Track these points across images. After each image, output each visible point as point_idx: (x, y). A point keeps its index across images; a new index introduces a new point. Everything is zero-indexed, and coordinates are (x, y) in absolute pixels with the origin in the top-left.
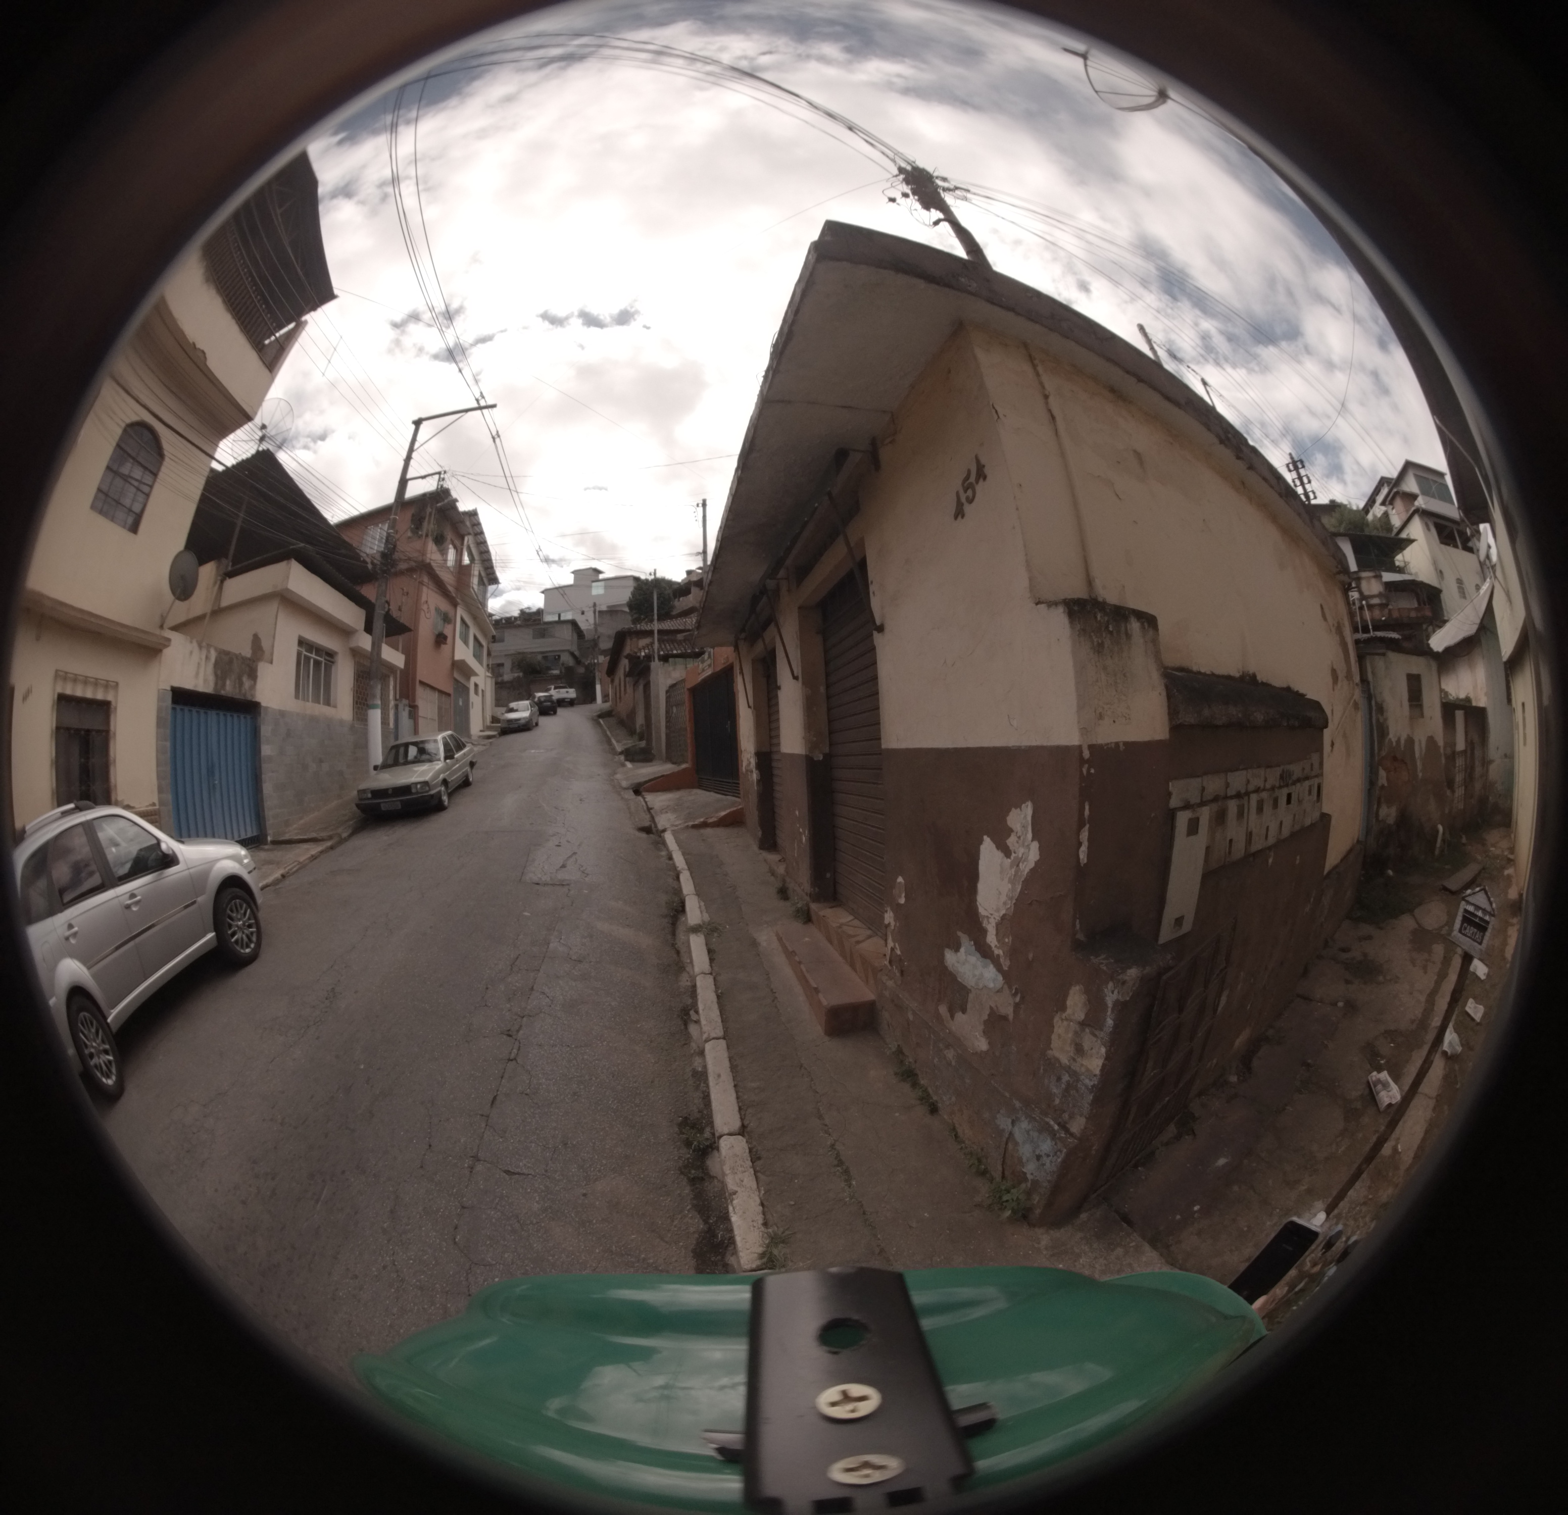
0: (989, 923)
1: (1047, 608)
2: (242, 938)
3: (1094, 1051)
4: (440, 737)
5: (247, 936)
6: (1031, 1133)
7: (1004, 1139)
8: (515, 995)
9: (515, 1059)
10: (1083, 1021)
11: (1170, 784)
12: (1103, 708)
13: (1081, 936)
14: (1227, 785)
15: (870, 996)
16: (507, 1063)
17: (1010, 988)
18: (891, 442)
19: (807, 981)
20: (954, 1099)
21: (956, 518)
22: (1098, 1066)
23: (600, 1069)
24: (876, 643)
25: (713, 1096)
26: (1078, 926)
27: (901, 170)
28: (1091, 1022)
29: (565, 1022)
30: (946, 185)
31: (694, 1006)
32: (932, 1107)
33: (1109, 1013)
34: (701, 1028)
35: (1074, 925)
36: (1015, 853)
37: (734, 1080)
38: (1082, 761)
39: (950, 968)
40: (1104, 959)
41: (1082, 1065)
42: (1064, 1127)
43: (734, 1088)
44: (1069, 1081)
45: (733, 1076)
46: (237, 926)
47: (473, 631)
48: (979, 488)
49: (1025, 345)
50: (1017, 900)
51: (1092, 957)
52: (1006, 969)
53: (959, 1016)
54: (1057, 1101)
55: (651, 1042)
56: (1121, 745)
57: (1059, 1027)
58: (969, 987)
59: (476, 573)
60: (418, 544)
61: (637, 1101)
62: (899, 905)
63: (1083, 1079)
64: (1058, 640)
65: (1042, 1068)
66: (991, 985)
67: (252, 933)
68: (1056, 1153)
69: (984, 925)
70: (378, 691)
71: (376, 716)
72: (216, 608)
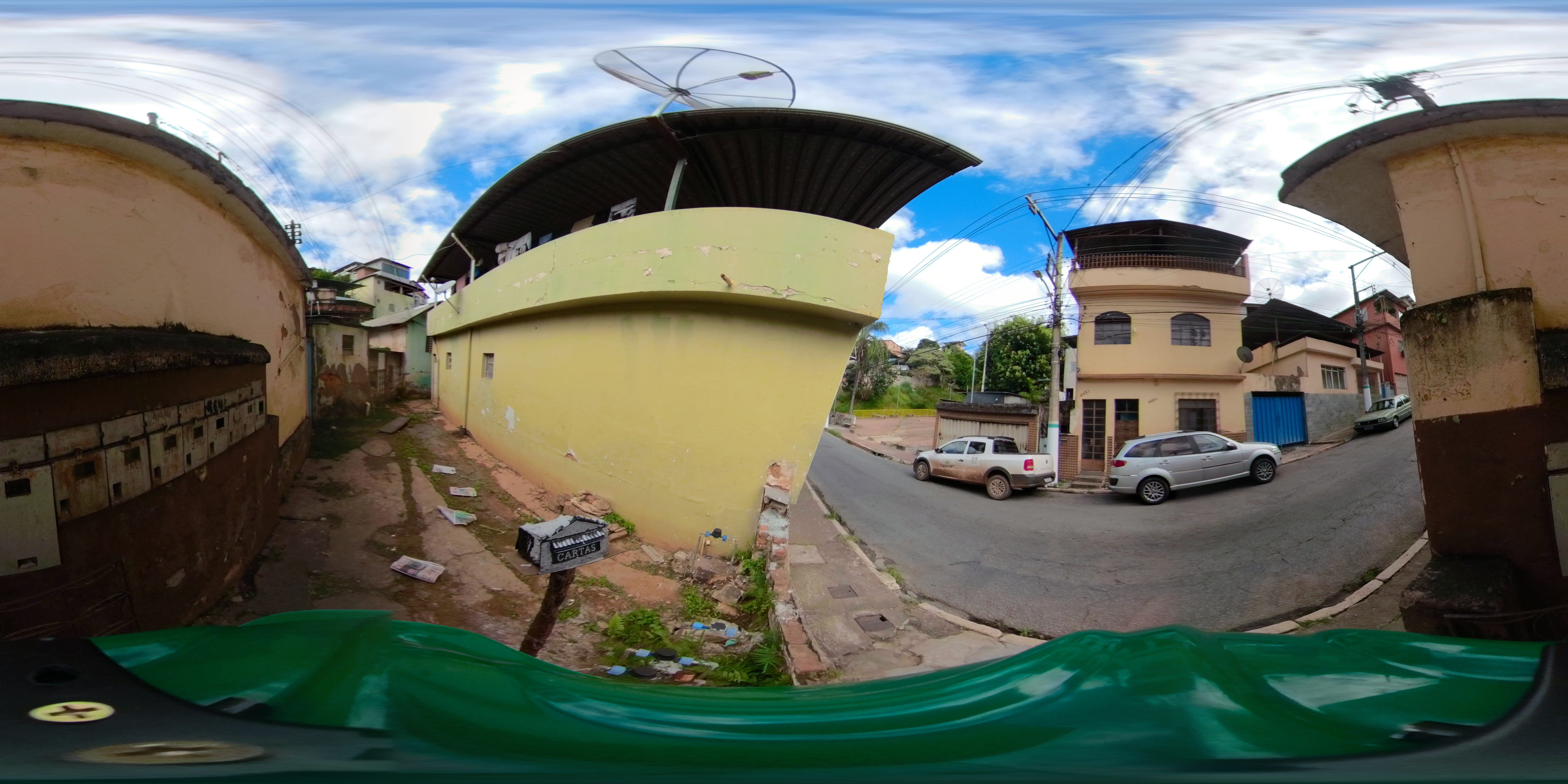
25: (1395, 563)
37: (1411, 559)
43: (1407, 562)
60: (1380, 316)
70: (1367, 380)
71: (1367, 391)
72: (1276, 359)
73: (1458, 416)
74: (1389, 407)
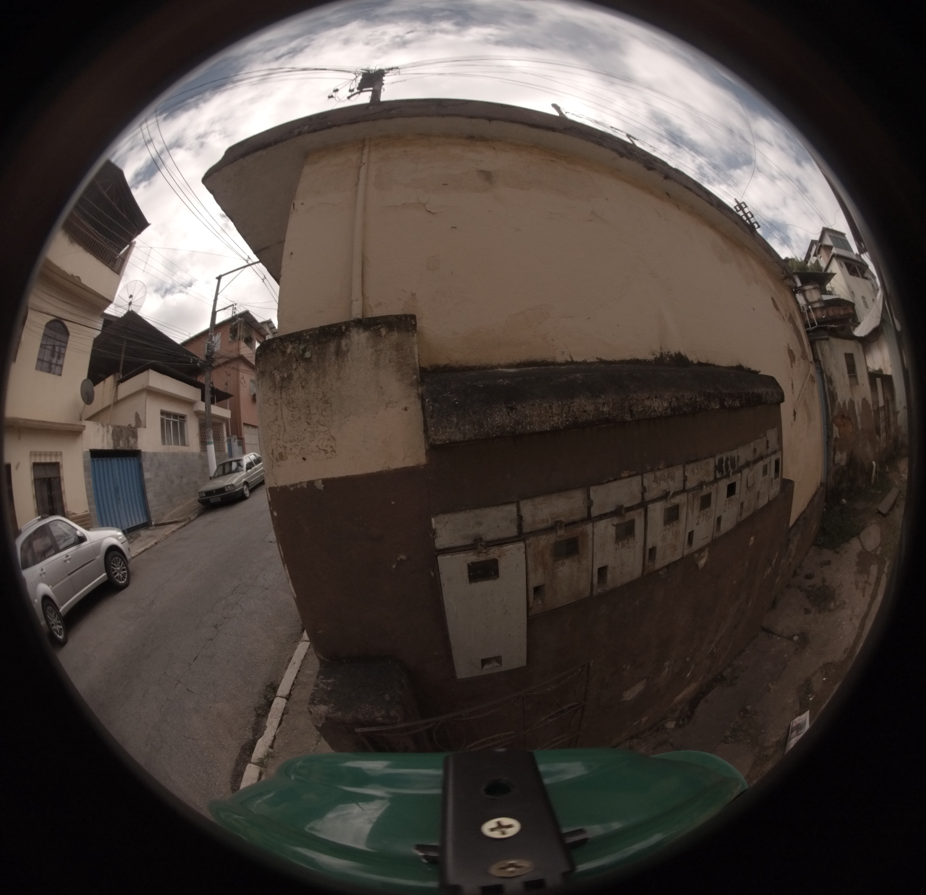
2: (120, 576)
4: (245, 457)
5: (122, 574)
46: (117, 570)
67: (125, 573)
70: (211, 434)
71: (211, 448)
72: (116, 401)
73: (321, 481)
74: (237, 471)
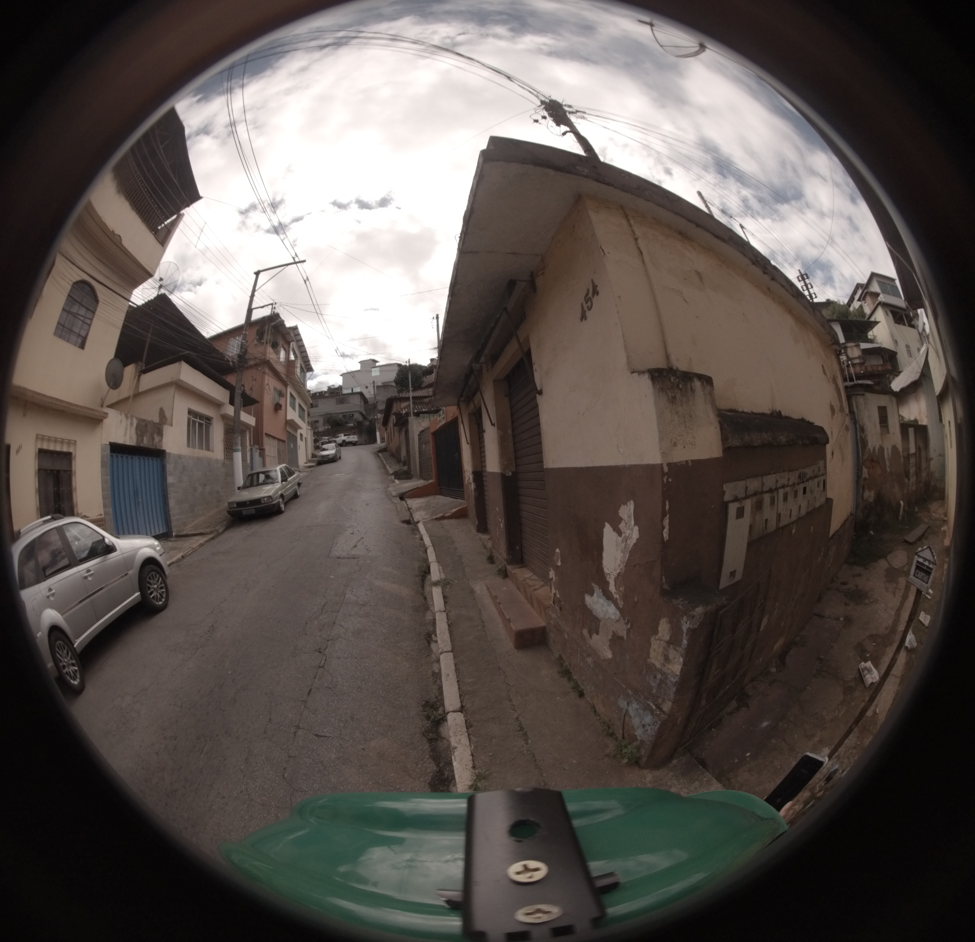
0: (610, 578)
1: (638, 375)
2: (157, 596)
3: (676, 660)
4: (278, 468)
5: (160, 594)
6: (639, 710)
7: (623, 714)
8: (323, 627)
9: (323, 666)
10: (669, 640)
11: (724, 486)
12: (677, 439)
13: (666, 587)
14: (763, 484)
15: (543, 624)
16: (318, 669)
17: (624, 619)
18: (542, 274)
19: (503, 615)
20: (593, 688)
21: (582, 320)
22: (678, 669)
23: (375, 672)
24: (538, 401)
25: (444, 688)
26: (664, 580)
27: (543, 102)
28: (674, 641)
29: (355, 643)
30: (571, 110)
31: (434, 632)
32: (580, 693)
33: (684, 636)
34: (438, 645)
35: (662, 579)
36: (624, 533)
37: (457, 678)
38: (663, 474)
39: (589, 607)
40: (681, 601)
41: (669, 669)
42: (659, 707)
43: (457, 683)
44: (661, 678)
45: (457, 676)
46: (154, 588)
47: (298, 401)
48: (595, 300)
49: (622, 207)
50: (626, 563)
51: (673, 600)
52: (621, 607)
53: (595, 636)
54: (654, 691)
55: (407, 654)
56: (690, 462)
57: (654, 644)
58: (600, 619)
59: (299, 365)
60: (261, 349)
61: (397, 691)
62: (557, 566)
63: (670, 678)
64: (646, 396)
65: (645, 670)
66: (613, 617)
67: (163, 592)
68: (654, 724)
69: (607, 579)
70: (239, 440)
71: (238, 456)
72: (136, 392)
